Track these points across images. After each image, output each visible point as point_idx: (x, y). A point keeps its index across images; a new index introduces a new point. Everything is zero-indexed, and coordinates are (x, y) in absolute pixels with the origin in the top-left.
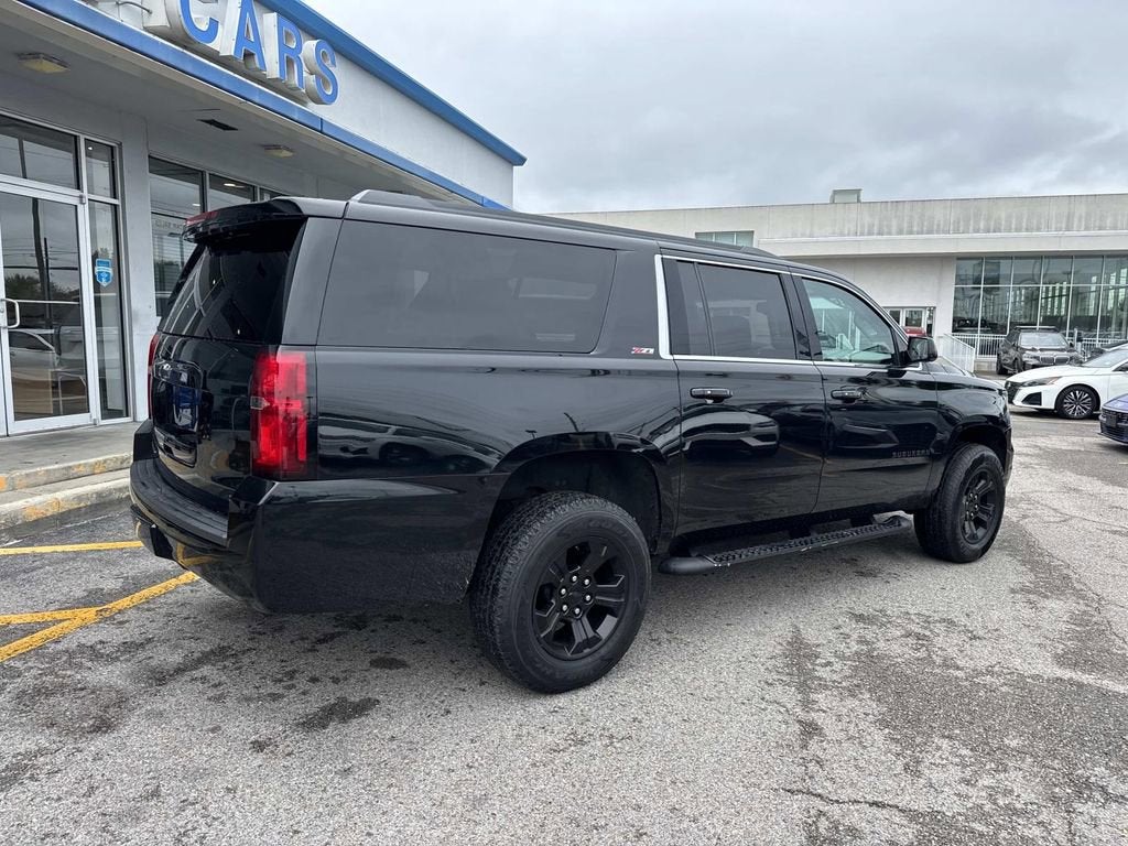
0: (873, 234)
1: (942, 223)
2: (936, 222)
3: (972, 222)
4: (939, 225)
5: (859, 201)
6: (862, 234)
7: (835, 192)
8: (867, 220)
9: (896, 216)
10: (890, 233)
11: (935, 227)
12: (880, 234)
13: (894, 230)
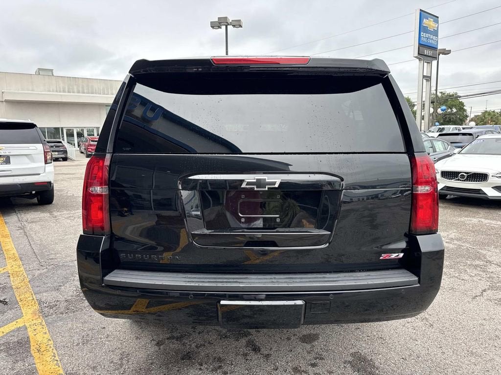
0: (65, 92)
1: (97, 89)
2: (94, 89)
3: (110, 90)
4: (96, 90)
5: (53, 75)
6: (60, 92)
7: (39, 69)
8: (62, 85)
9: (75, 85)
10: (74, 92)
11: (94, 91)
12: (69, 92)
13: (75, 90)
